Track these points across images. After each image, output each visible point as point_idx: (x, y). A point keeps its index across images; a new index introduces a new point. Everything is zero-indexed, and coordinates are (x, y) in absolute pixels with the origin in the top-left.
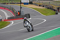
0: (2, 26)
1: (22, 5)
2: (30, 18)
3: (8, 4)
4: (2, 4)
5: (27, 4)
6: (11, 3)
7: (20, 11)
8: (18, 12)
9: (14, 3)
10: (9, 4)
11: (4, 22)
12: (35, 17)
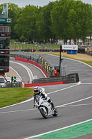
0: (21, 98)
1: (62, 54)
2: (79, 83)
3: (34, 51)
4: (22, 51)
5: (74, 52)
6: (40, 51)
7: (60, 67)
8: (55, 68)
9: (46, 51)
10: (36, 52)
11: (25, 89)
12: (89, 79)
